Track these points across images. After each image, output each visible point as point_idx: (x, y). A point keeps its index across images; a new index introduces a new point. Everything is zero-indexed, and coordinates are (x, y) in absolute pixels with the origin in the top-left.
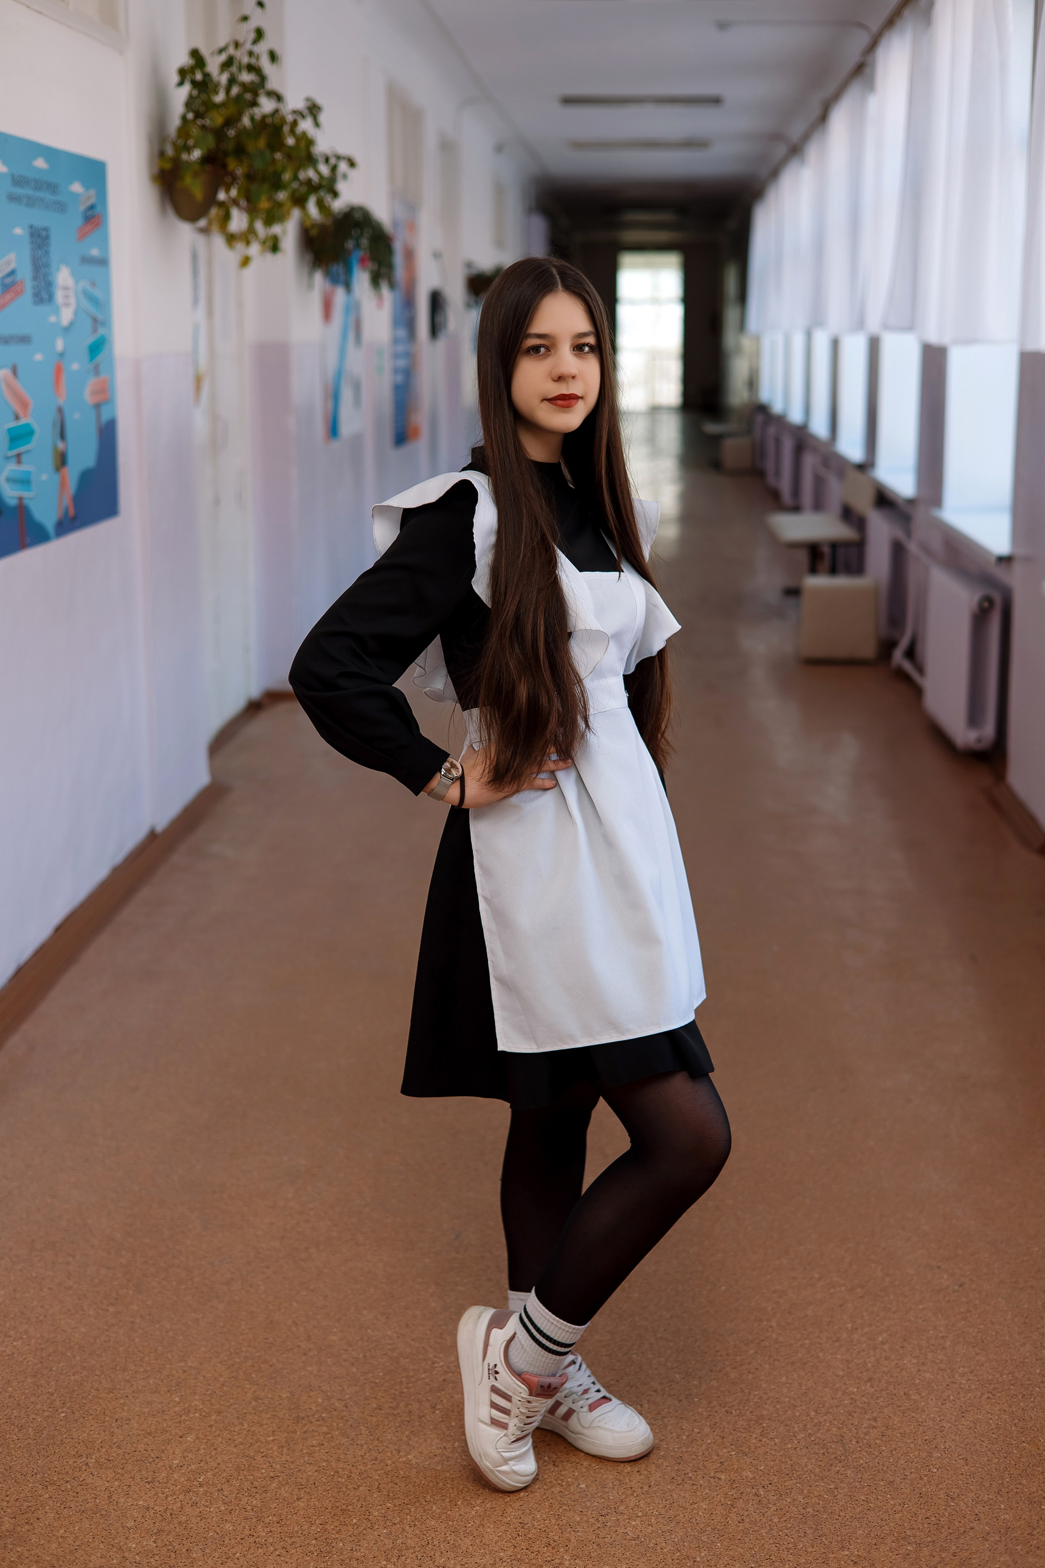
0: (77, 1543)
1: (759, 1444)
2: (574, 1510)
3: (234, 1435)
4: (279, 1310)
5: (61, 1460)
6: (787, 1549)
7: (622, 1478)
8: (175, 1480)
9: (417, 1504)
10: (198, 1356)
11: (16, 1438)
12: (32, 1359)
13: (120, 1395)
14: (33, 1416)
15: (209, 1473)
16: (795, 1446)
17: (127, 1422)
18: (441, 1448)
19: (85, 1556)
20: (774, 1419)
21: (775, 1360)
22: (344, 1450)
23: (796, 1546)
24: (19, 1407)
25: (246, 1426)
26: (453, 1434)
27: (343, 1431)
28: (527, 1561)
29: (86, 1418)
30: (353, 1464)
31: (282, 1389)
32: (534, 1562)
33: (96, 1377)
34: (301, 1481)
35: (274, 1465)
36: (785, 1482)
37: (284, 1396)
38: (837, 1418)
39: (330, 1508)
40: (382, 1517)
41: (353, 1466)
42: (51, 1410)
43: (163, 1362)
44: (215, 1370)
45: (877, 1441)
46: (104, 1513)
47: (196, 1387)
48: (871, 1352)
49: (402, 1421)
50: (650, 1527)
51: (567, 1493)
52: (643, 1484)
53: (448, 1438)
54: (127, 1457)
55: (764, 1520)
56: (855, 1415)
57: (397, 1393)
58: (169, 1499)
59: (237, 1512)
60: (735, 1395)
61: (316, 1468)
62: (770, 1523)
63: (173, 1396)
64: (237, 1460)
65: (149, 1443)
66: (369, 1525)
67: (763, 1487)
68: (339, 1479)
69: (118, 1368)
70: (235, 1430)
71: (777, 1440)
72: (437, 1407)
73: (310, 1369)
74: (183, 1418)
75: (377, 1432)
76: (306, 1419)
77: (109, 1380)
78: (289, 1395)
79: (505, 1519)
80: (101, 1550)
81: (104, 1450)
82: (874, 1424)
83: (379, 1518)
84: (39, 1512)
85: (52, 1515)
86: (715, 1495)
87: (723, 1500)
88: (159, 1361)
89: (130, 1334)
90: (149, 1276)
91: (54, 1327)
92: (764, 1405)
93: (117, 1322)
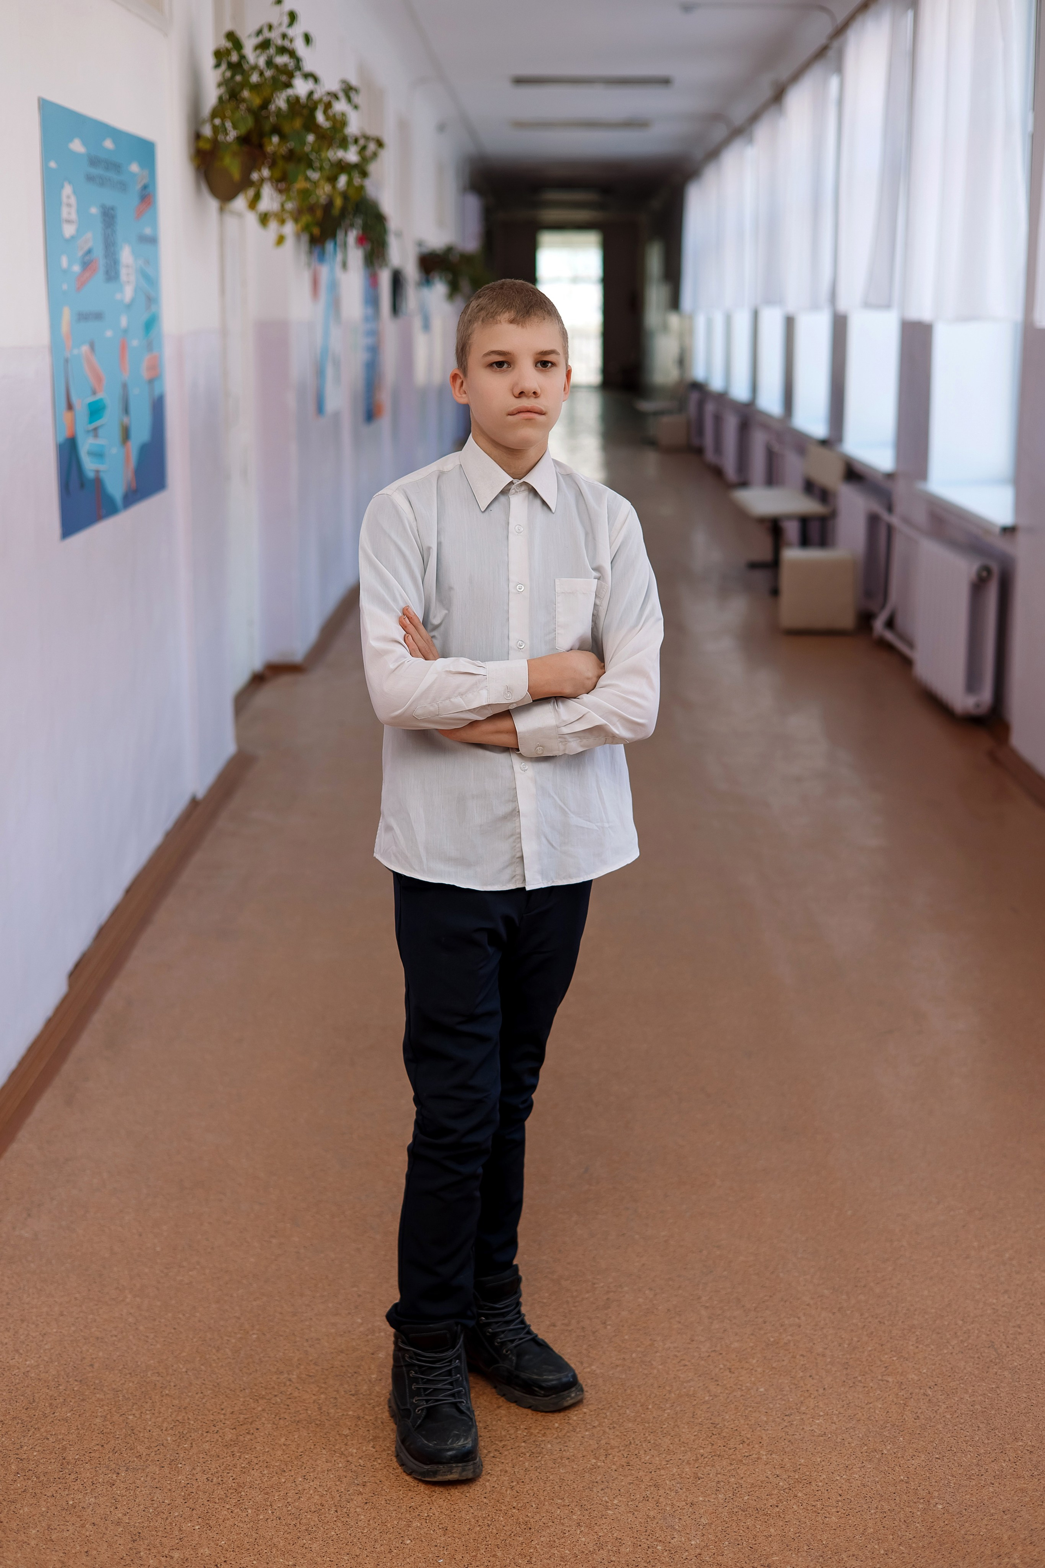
0: (301, 1450)
1: (917, 1350)
2: (759, 1412)
5: (265, 1376)
7: (796, 1382)
8: (378, 1392)
9: (611, 1409)
11: (216, 1358)
12: (211, 1287)
13: (304, 1318)
14: (226, 1338)
16: (950, 1352)
17: (317, 1342)
18: (620, 1359)
19: (310, 1461)
20: (925, 1327)
21: (913, 1276)
23: (972, 1438)
26: (628, 1346)
28: (727, 1456)
29: (278, 1339)
32: (734, 1457)
33: (277, 1302)
36: (949, 1383)
38: (984, 1326)
42: (242, 1332)
45: (1026, 1346)
46: (318, 1422)
48: (1002, 1268)
50: (834, 1425)
51: (749, 1396)
52: (817, 1387)
53: (624, 1350)
54: (326, 1372)
55: (938, 1417)
56: (1000, 1323)
58: (377, 1409)
60: (884, 1308)
62: (944, 1419)
65: (344, 1359)
66: (571, 1428)
67: (930, 1388)
69: (295, 1293)
71: (932, 1347)
72: (608, 1323)
74: (370, 1337)
77: (289, 1304)
79: (696, 1421)
80: (324, 1456)
81: (302, 1367)
82: (1019, 1330)
83: (579, 1422)
84: (257, 1423)
85: (270, 1425)
86: (887, 1396)
87: (895, 1399)
88: (333, 1287)
89: (298, 1263)
90: (302, 1210)
91: (224, 1258)
92: (913, 1316)
93: (283, 1253)
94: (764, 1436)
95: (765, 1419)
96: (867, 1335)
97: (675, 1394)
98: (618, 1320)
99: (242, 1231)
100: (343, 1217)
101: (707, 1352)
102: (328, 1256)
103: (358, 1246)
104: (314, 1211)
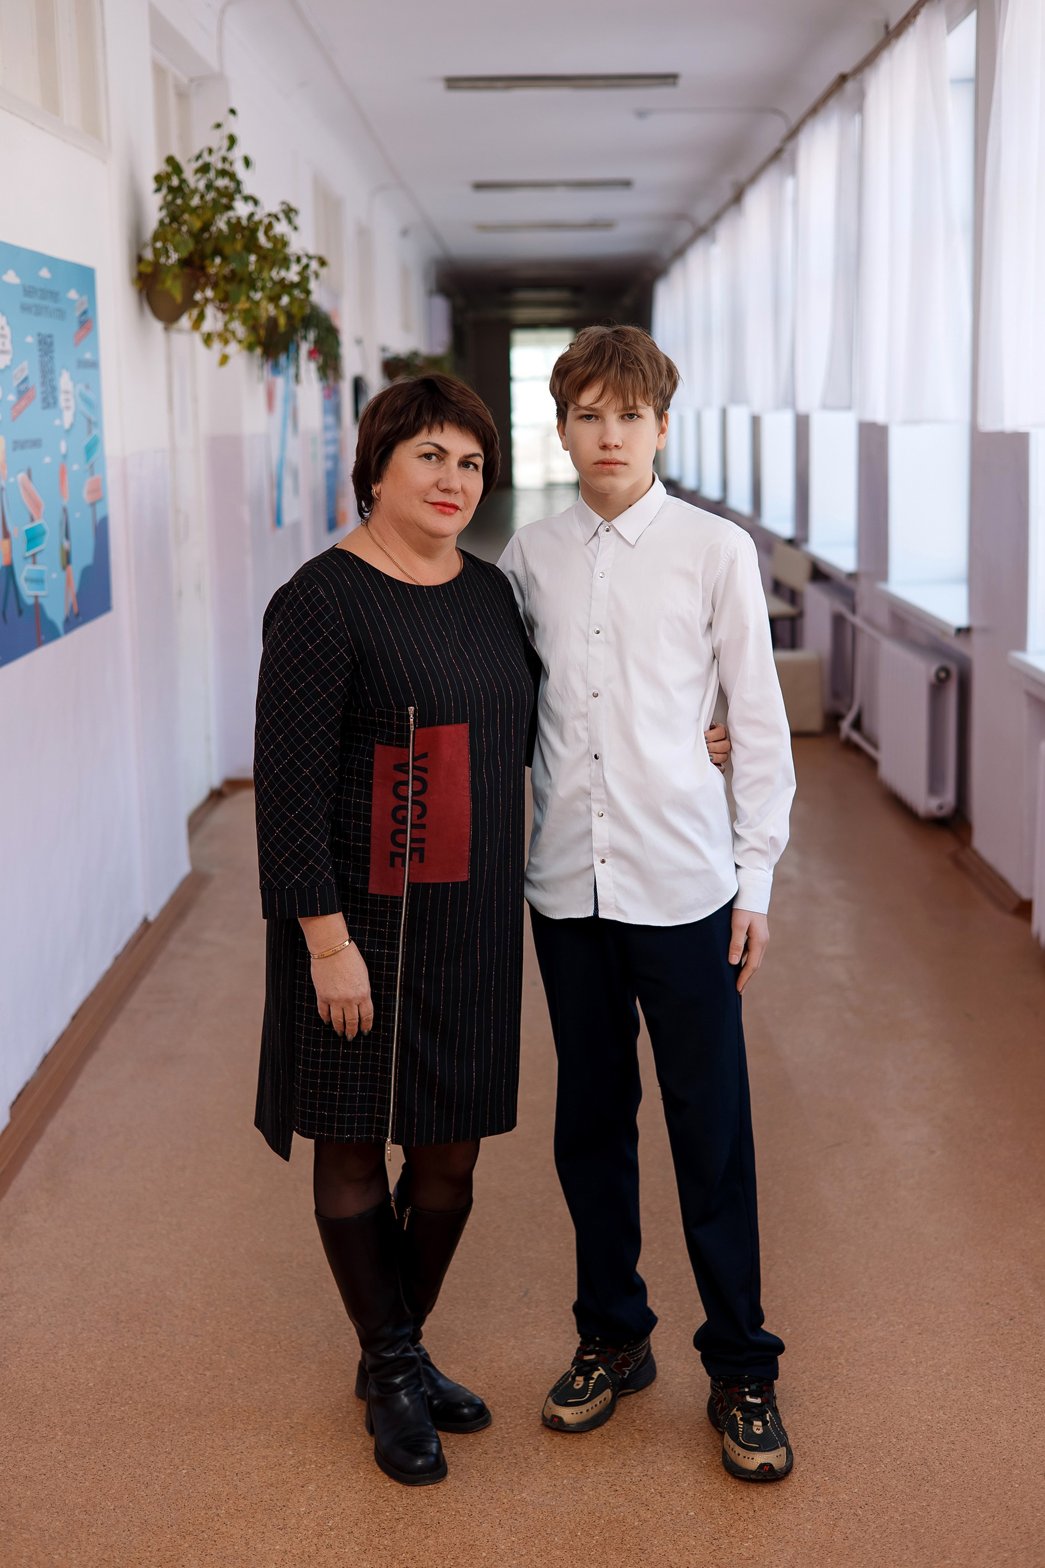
1: (849, 1470)
2: (687, 1536)
3: (353, 1483)
6: (893, 1561)
8: (306, 1526)
9: (540, 1537)
10: (301, 1412)
12: (142, 1422)
13: (235, 1451)
14: (156, 1474)
15: (336, 1518)
16: (883, 1470)
17: (247, 1476)
18: (551, 1486)
20: (858, 1446)
21: (849, 1394)
22: (460, 1492)
25: (362, 1474)
26: (560, 1473)
27: (455, 1475)
29: (208, 1474)
33: (208, 1436)
34: (426, 1521)
35: (396, 1508)
36: (880, 1502)
38: (918, 1443)
39: (458, 1544)
40: (509, 1549)
41: (471, 1505)
42: (172, 1467)
43: (269, 1420)
44: (321, 1425)
45: (959, 1462)
46: (244, 1558)
47: (306, 1441)
48: (938, 1382)
49: (510, 1463)
50: (762, 1547)
51: (678, 1521)
53: (556, 1477)
54: (255, 1507)
56: (934, 1440)
57: (500, 1438)
58: (304, 1543)
59: (371, 1551)
60: (819, 1427)
61: (437, 1509)
62: (873, 1539)
63: (286, 1450)
65: (273, 1493)
66: (499, 1557)
67: (861, 1507)
68: (461, 1518)
69: (227, 1427)
70: (353, 1478)
71: (865, 1466)
72: (540, 1450)
74: (300, 1469)
75: (487, 1474)
77: (221, 1439)
79: (625, 1546)
81: (231, 1502)
82: (953, 1447)
83: (507, 1551)
85: (196, 1562)
86: (817, 1517)
87: (825, 1520)
88: (265, 1419)
89: (231, 1396)
90: (238, 1341)
91: (157, 1393)
92: (847, 1434)
93: (217, 1385)
94: (692, 1561)
95: (694, 1543)
97: (604, 1521)
98: (550, 1446)
99: (176, 1364)
100: (278, 1347)
101: (639, 1476)
102: (261, 1387)
103: (292, 1377)
104: (250, 1341)
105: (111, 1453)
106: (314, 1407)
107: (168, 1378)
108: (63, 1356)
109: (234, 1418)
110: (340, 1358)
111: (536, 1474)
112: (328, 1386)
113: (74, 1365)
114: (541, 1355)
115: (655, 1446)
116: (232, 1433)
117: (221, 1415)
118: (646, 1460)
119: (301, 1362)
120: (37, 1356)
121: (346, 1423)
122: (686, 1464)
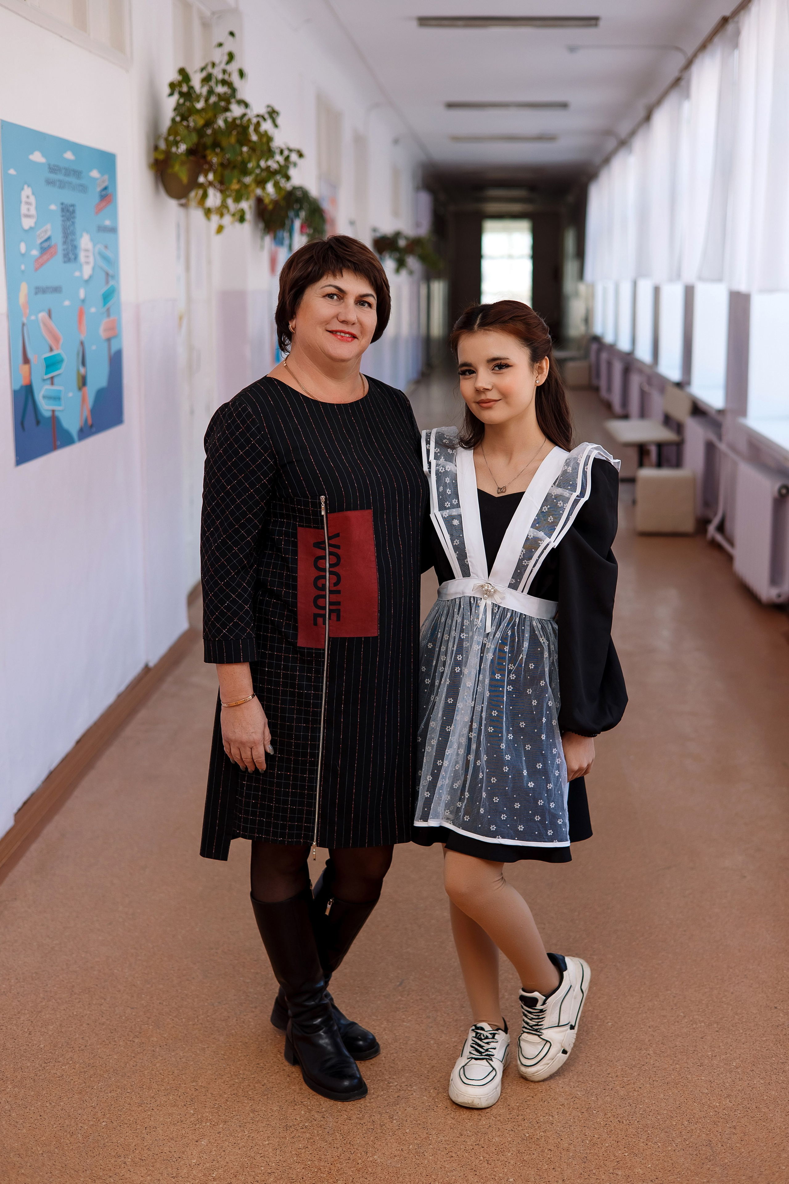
1: (646, 1147)
3: (238, 1140)
4: (267, 1041)
5: (105, 1159)
10: (206, 1077)
11: (69, 1142)
12: (77, 1079)
13: (147, 1108)
14: (81, 1125)
16: (673, 1149)
17: (154, 1130)
18: (399, 1150)
20: (656, 1127)
21: (653, 1081)
22: (324, 1152)
24: (69, 1117)
25: (247, 1132)
26: (407, 1139)
27: (322, 1137)
29: (122, 1127)
30: (332, 1163)
31: (272, 1104)
33: (128, 1094)
35: (270, 1163)
37: (275, 1109)
38: (705, 1126)
41: (331, 1164)
42: (94, 1120)
43: (179, 1083)
44: (220, 1089)
45: (738, 1145)
47: (206, 1101)
48: (728, 1074)
49: (368, 1129)
52: (558, 1178)
53: (404, 1142)
54: (156, 1157)
60: (624, 1109)
63: (189, 1109)
64: (241, 1160)
65: (172, 1146)
67: (652, 1181)
68: (322, 1175)
69: (145, 1087)
70: (239, 1136)
71: (659, 1144)
72: (394, 1118)
73: (293, 1087)
74: (197, 1126)
75: (348, 1137)
76: (293, 1127)
77: (138, 1097)
78: (278, 1108)
81: (137, 1152)
82: (734, 1131)
88: (176, 1081)
89: (152, 1060)
90: (164, 1014)
91: (93, 1055)
92: (648, 1116)
93: (142, 1051)
96: (607, 1133)
98: (403, 1115)
99: (112, 1031)
100: (196, 1020)
101: (472, 1145)
102: (177, 1054)
103: (203, 1046)
104: (174, 1015)
105: (47, 1105)
106: (216, 1073)
107: (104, 1043)
108: (24, 1021)
109: (151, 1080)
110: (244, 1032)
111: (388, 1139)
112: (231, 1056)
113: (31, 1028)
114: (406, 1037)
115: (489, 1120)
116: (148, 1092)
117: (141, 1076)
118: (479, 1131)
119: (212, 1034)
120: (3, 1020)
121: (240, 1088)
122: (512, 1136)
